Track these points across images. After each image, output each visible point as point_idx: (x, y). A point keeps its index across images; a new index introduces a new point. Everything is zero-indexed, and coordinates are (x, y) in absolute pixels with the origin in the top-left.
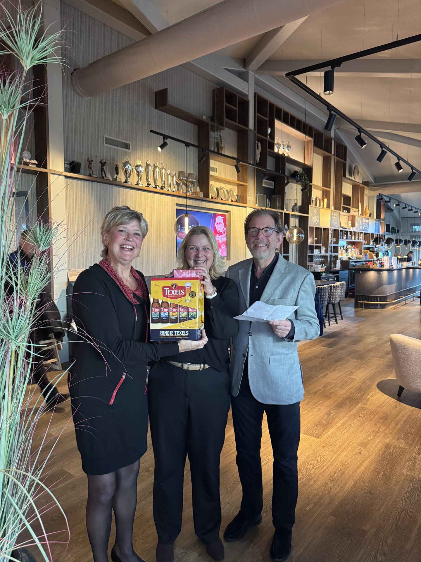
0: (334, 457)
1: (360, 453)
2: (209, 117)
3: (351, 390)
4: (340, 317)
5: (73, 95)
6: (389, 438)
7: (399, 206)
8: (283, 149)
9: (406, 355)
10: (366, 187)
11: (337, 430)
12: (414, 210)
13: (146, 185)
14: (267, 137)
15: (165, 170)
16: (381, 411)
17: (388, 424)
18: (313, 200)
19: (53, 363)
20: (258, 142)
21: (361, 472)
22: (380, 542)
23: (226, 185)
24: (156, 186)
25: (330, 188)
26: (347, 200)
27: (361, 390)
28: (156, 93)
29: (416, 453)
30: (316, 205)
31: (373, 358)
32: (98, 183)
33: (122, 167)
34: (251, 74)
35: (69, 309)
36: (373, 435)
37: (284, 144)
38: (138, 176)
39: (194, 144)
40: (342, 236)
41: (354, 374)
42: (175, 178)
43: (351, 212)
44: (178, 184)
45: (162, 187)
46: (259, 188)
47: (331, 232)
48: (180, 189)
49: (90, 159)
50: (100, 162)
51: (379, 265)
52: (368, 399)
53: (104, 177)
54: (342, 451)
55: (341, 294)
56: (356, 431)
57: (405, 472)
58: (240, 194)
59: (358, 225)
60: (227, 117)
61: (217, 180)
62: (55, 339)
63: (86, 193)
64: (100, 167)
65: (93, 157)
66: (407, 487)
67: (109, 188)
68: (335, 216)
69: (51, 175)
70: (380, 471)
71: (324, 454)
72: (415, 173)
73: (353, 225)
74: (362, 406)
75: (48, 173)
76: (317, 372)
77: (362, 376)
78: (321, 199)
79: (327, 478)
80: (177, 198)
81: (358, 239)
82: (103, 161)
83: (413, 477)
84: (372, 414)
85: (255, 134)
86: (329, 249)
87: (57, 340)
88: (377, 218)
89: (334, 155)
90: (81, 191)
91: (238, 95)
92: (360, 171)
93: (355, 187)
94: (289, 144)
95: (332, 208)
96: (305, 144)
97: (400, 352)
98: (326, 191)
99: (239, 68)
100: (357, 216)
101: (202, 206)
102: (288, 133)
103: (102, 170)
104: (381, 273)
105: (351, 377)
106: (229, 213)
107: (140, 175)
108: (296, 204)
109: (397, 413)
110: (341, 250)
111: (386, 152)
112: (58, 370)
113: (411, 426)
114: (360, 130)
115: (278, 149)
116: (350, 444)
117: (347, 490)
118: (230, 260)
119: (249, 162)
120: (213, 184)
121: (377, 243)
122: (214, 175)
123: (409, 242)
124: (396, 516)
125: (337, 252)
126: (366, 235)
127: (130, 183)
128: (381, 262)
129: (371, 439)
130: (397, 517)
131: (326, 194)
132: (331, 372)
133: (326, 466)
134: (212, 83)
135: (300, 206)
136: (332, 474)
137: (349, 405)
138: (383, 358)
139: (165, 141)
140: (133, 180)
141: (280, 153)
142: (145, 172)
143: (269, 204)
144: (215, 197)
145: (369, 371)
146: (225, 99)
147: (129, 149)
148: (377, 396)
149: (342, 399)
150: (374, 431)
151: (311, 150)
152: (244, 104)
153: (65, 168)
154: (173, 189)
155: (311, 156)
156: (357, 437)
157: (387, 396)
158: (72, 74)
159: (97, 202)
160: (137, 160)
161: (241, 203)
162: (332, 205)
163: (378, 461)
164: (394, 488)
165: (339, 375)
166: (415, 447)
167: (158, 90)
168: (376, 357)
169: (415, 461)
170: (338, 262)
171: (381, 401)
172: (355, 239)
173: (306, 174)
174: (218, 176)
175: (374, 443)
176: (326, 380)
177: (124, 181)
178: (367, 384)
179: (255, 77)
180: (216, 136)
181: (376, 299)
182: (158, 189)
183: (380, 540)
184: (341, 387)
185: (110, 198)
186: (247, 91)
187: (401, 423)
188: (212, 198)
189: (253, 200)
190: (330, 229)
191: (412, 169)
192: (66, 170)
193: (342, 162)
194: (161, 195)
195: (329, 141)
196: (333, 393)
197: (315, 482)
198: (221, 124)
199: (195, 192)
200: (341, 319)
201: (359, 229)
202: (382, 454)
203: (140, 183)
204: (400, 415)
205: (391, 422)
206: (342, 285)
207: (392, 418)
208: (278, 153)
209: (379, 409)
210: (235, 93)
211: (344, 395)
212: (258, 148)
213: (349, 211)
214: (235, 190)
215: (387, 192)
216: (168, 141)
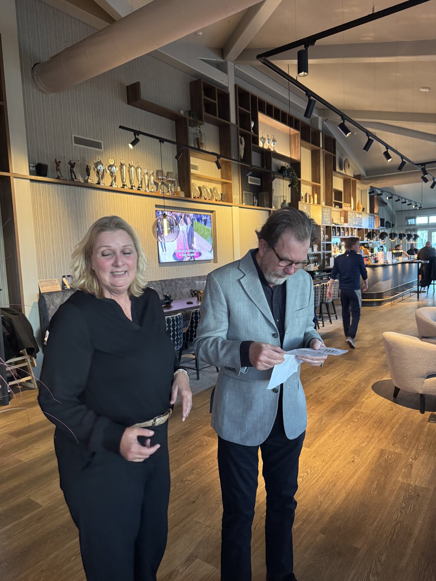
0: (325, 468)
1: (353, 461)
2: (186, 111)
3: (345, 393)
4: (335, 317)
5: (35, 92)
6: (384, 444)
7: (391, 199)
8: (269, 143)
9: (400, 354)
10: (357, 181)
11: (329, 438)
12: (408, 202)
13: (122, 186)
14: (250, 131)
15: (141, 169)
16: (376, 415)
17: (383, 428)
18: (303, 196)
19: (27, 381)
20: (241, 136)
21: (353, 482)
22: (373, 560)
23: (209, 183)
24: (132, 186)
25: (320, 183)
26: (338, 194)
27: (355, 393)
28: (127, 87)
29: (413, 458)
30: (306, 201)
31: (368, 358)
32: (68, 186)
33: (94, 168)
34: (231, 66)
35: (42, 322)
36: (367, 441)
37: (269, 138)
38: (112, 176)
39: (173, 140)
40: (334, 233)
41: (348, 376)
42: (152, 178)
43: (343, 207)
44: (156, 184)
45: (139, 187)
46: (244, 185)
47: (323, 229)
48: (159, 189)
49: (58, 161)
50: (69, 163)
51: (373, 261)
52: (363, 402)
53: (73, 179)
54: (334, 460)
55: (335, 293)
56: (349, 438)
57: (400, 480)
58: (224, 193)
59: (351, 220)
60: (207, 111)
61: (199, 178)
62: (28, 356)
63: (55, 197)
64: (70, 168)
65: (61, 158)
66: (403, 497)
67: (80, 190)
68: (327, 212)
69: (14, 179)
70: (374, 480)
71: (315, 465)
72: (405, 163)
73: (346, 221)
74: (356, 410)
75: (11, 177)
76: (310, 376)
77: (357, 378)
78: (311, 195)
79: (317, 491)
80: (156, 199)
81: (352, 234)
82: (71, 162)
83: (409, 485)
84: (366, 418)
85: (237, 128)
86: (322, 247)
87: (30, 356)
88: (370, 212)
89: (323, 148)
90: (49, 196)
91: (217, 87)
92: (351, 164)
93: (347, 181)
94: (275, 138)
95: (323, 203)
96: (291, 137)
97: (394, 351)
98: (316, 186)
99: (217, 59)
100: (349, 211)
101: (184, 207)
102: (272, 126)
103: (72, 171)
104: (376, 269)
105: (344, 379)
106: (214, 212)
107: (114, 175)
108: (285, 201)
109: (392, 416)
110: (334, 247)
111: (373, 141)
112: (33, 389)
113: (408, 429)
114: (344, 117)
115: (263, 143)
116: (343, 452)
117: (338, 504)
118: (217, 262)
119: (232, 158)
120: (195, 183)
121: (370, 238)
122: (195, 173)
123: (404, 235)
124: (391, 529)
125: (330, 250)
126: (360, 231)
127: (103, 185)
128: (376, 258)
129: (366, 446)
130: (391, 531)
131: (316, 190)
132: (324, 375)
133: (316, 478)
134: (188, 75)
135: (289, 204)
136: (322, 487)
137: (342, 410)
138: (378, 358)
139: (137, 137)
140: (106, 182)
141: (266, 147)
142: (119, 172)
143: (256, 202)
144: (198, 197)
145: (364, 372)
146: (203, 92)
147: (101, 149)
148: (372, 399)
149: (335, 403)
150: (368, 437)
151: (298, 143)
152: (224, 97)
153: (30, 170)
154: (153, 189)
155: (298, 150)
156: (350, 444)
157: (382, 398)
158: (32, 69)
159: (68, 206)
160: (110, 160)
161: (226, 202)
162: (323, 201)
163: (372, 470)
164: (389, 498)
165: (331, 378)
166: (411, 451)
167: (129, 84)
168: (371, 357)
169: (412, 468)
170: (332, 260)
171: (376, 404)
172: (348, 235)
173: (294, 169)
174: (199, 174)
175: (368, 449)
176: (319, 384)
177: (97, 182)
178: (362, 386)
179: (235, 68)
180: (195, 132)
181: (371, 296)
182: (135, 190)
183: (373, 558)
184: (335, 390)
185: (81, 201)
186: (226, 83)
187: (397, 426)
188: (194, 198)
189: (239, 198)
190: (322, 226)
191: (402, 158)
192: (31, 173)
193: (331, 155)
194: (139, 197)
195: (316, 133)
196: (326, 397)
197: (304, 497)
198: (200, 118)
199: (176, 192)
200: (335, 319)
201: (352, 225)
202: (377, 462)
203: (114, 184)
204: (396, 418)
205: (386, 426)
206: (335, 283)
207: (388, 422)
208: (263, 148)
209: (373, 413)
210: (214, 86)
211: (337, 399)
212: (241, 143)
213: (341, 206)
214: (219, 189)
215: (379, 185)
216: (140, 137)
